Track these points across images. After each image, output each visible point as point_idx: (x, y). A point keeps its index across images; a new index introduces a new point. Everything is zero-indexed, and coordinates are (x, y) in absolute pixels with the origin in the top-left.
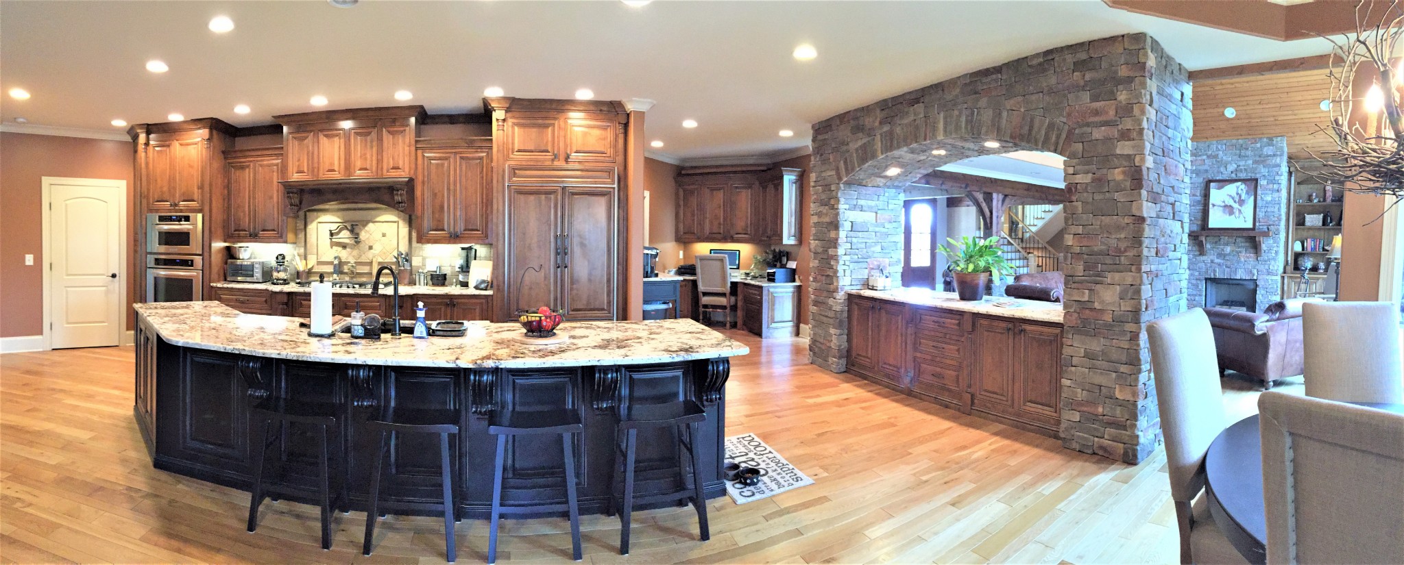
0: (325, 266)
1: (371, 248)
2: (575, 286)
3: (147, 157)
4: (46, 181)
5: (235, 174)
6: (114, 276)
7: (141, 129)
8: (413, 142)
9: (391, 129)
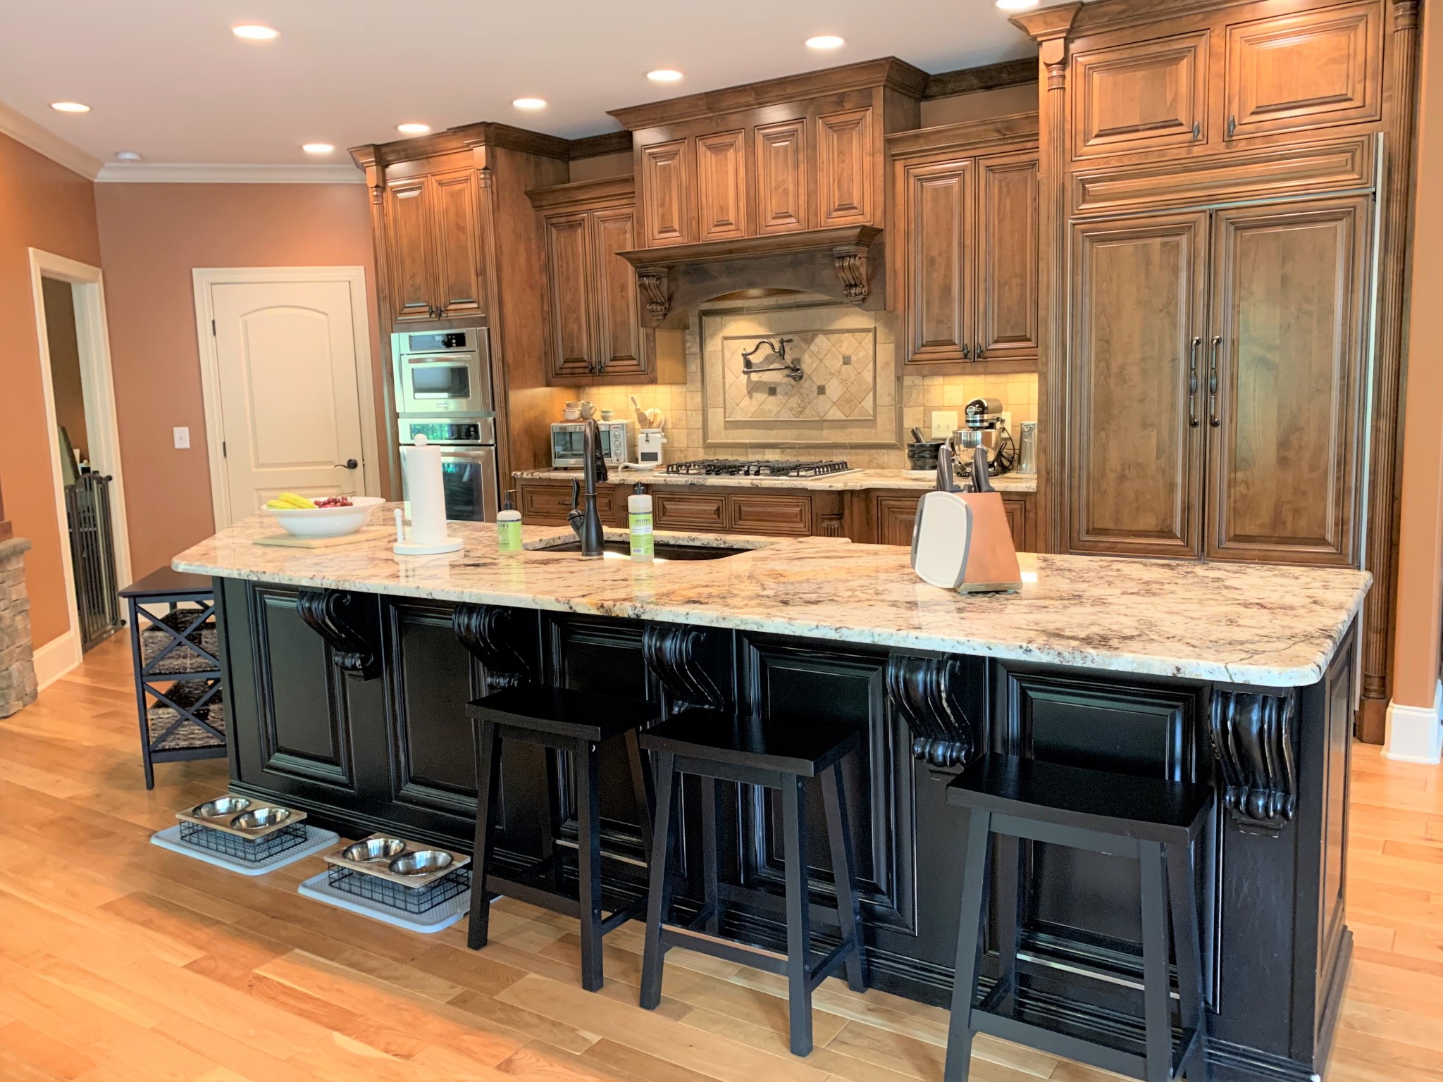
0: (740, 432)
1: (821, 390)
2: (1240, 475)
3: (383, 214)
4: (201, 277)
5: (558, 240)
6: (352, 465)
7: (367, 155)
8: (880, 144)
9: (834, 120)
